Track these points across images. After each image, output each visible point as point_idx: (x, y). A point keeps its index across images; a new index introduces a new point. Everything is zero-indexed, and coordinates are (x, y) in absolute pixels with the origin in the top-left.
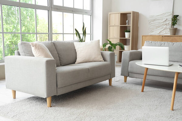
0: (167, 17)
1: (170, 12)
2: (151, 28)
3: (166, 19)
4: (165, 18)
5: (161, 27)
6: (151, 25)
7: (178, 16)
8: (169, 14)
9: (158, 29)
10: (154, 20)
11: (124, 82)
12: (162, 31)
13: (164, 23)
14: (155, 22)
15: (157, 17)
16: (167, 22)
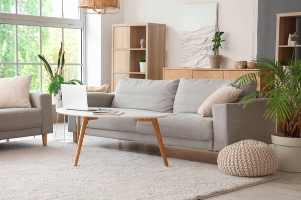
0: (208, 36)
1: (213, 26)
2: (185, 55)
3: (205, 39)
4: (205, 36)
5: (199, 53)
6: (185, 48)
7: (222, 33)
8: (211, 29)
9: (195, 56)
10: (189, 40)
11: (72, 141)
12: (201, 60)
13: (204, 45)
14: (190, 43)
15: (193, 34)
16: (208, 44)
